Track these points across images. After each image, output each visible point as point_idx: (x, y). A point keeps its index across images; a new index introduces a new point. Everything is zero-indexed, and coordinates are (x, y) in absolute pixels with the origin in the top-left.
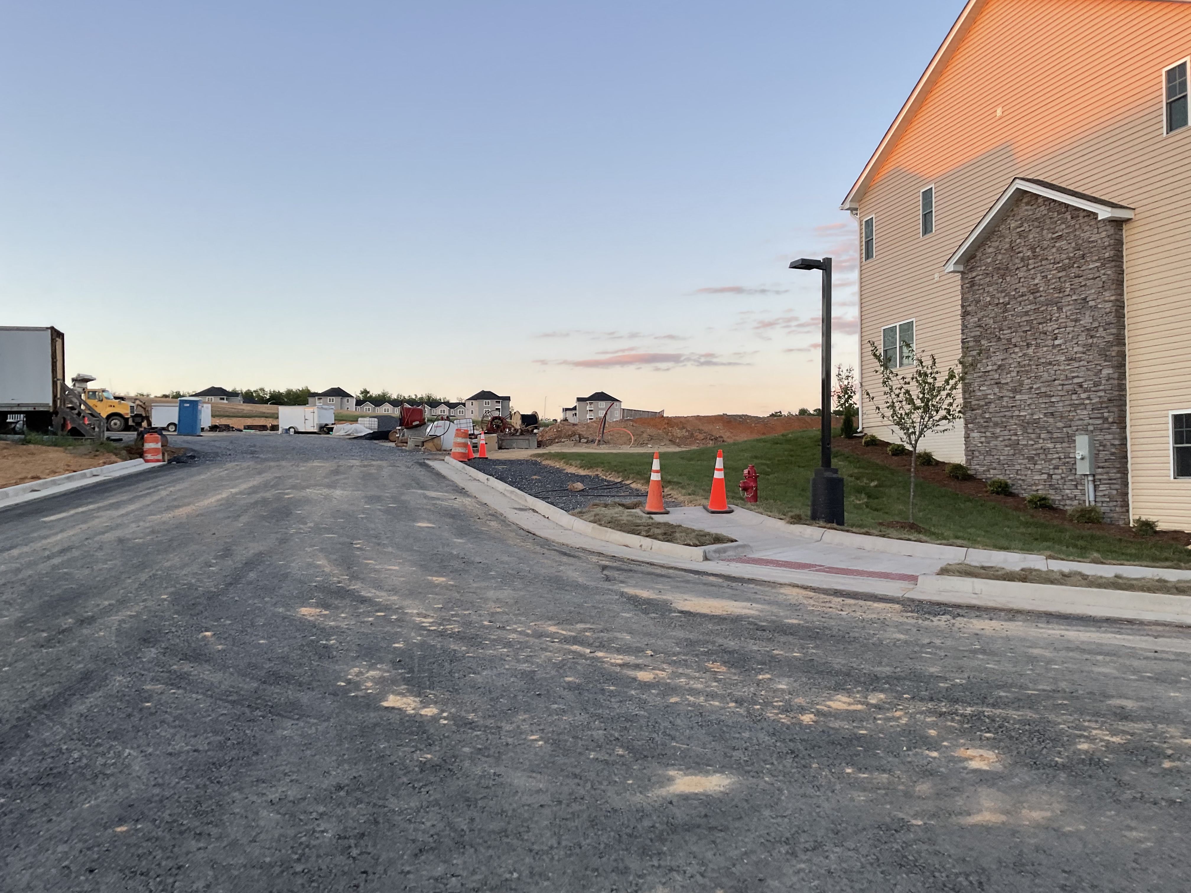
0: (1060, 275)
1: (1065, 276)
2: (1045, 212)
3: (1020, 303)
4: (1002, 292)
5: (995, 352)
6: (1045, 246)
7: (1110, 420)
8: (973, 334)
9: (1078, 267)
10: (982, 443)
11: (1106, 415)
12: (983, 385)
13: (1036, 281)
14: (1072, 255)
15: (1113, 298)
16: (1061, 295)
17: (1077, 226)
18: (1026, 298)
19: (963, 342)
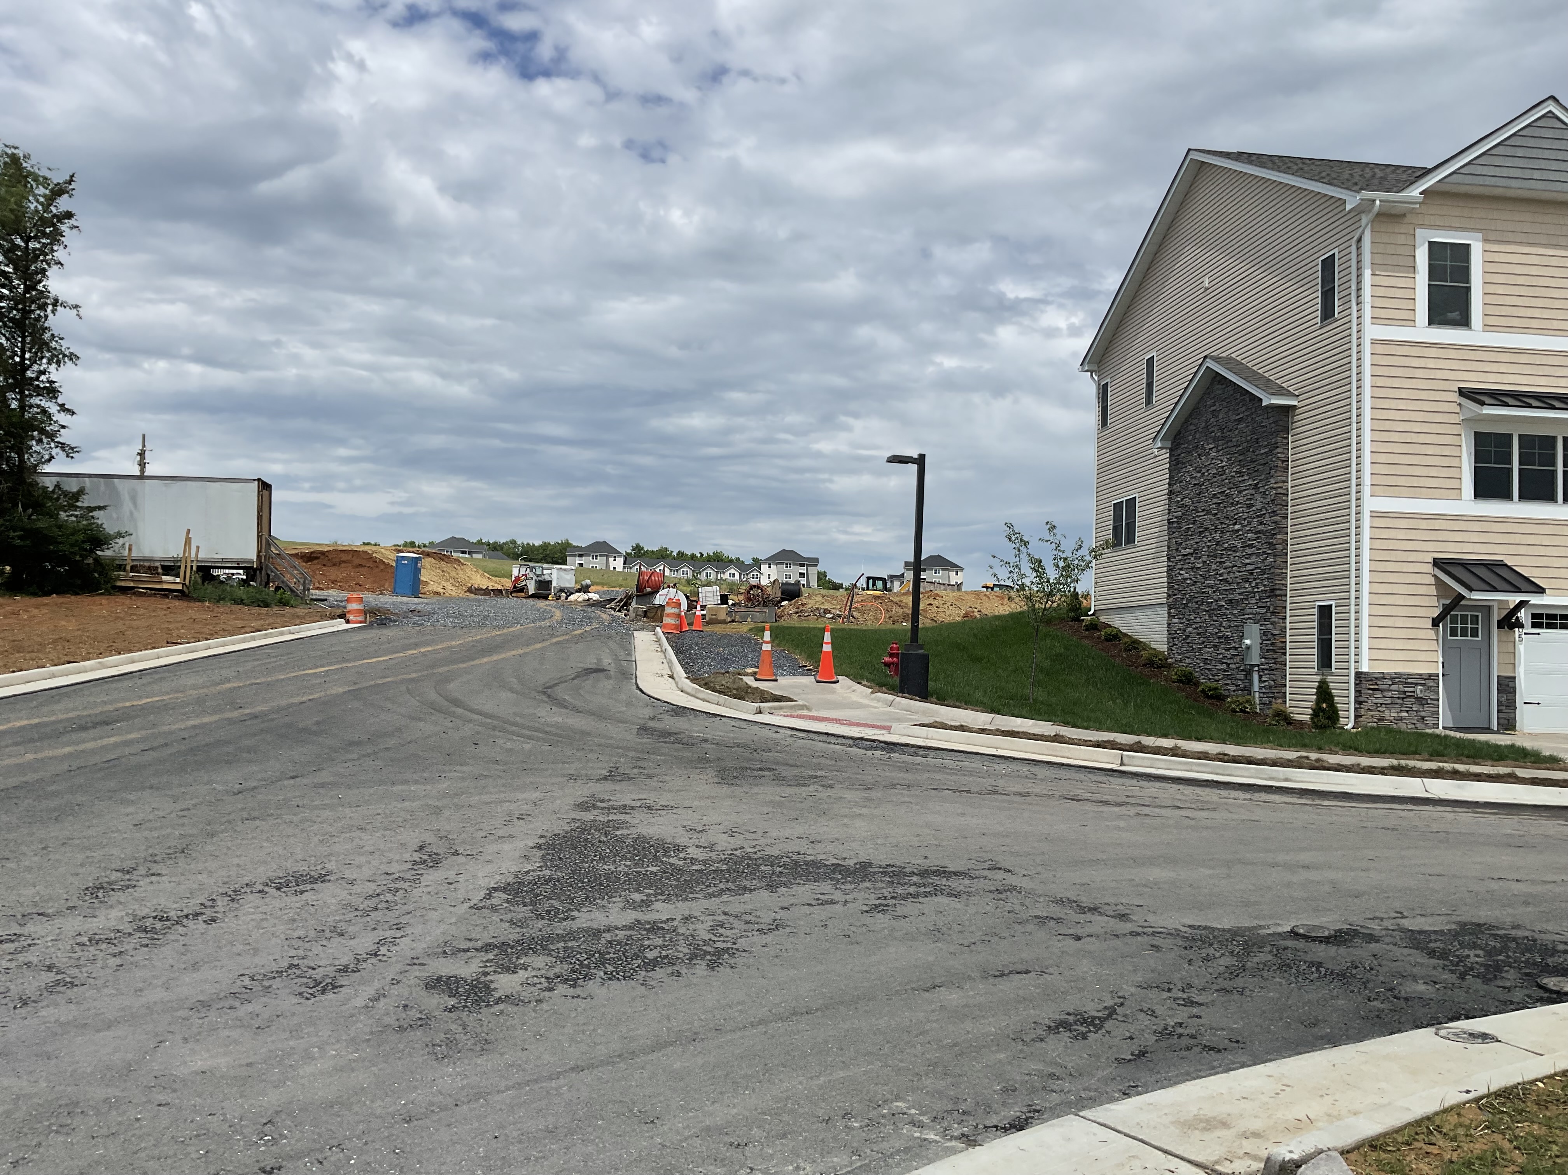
0: (1241, 458)
1: (1245, 460)
2: (1231, 392)
3: (1211, 484)
4: (1199, 472)
5: (1191, 535)
7: (1271, 609)
8: (1175, 514)
9: (1254, 452)
10: (1180, 629)
11: (1268, 604)
12: (1181, 569)
13: (1224, 464)
14: (1249, 438)
15: (1275, 486)
16: (1240, 479)
17: (1253, 410)
18: (1215, 480)
19: (1169, 523)
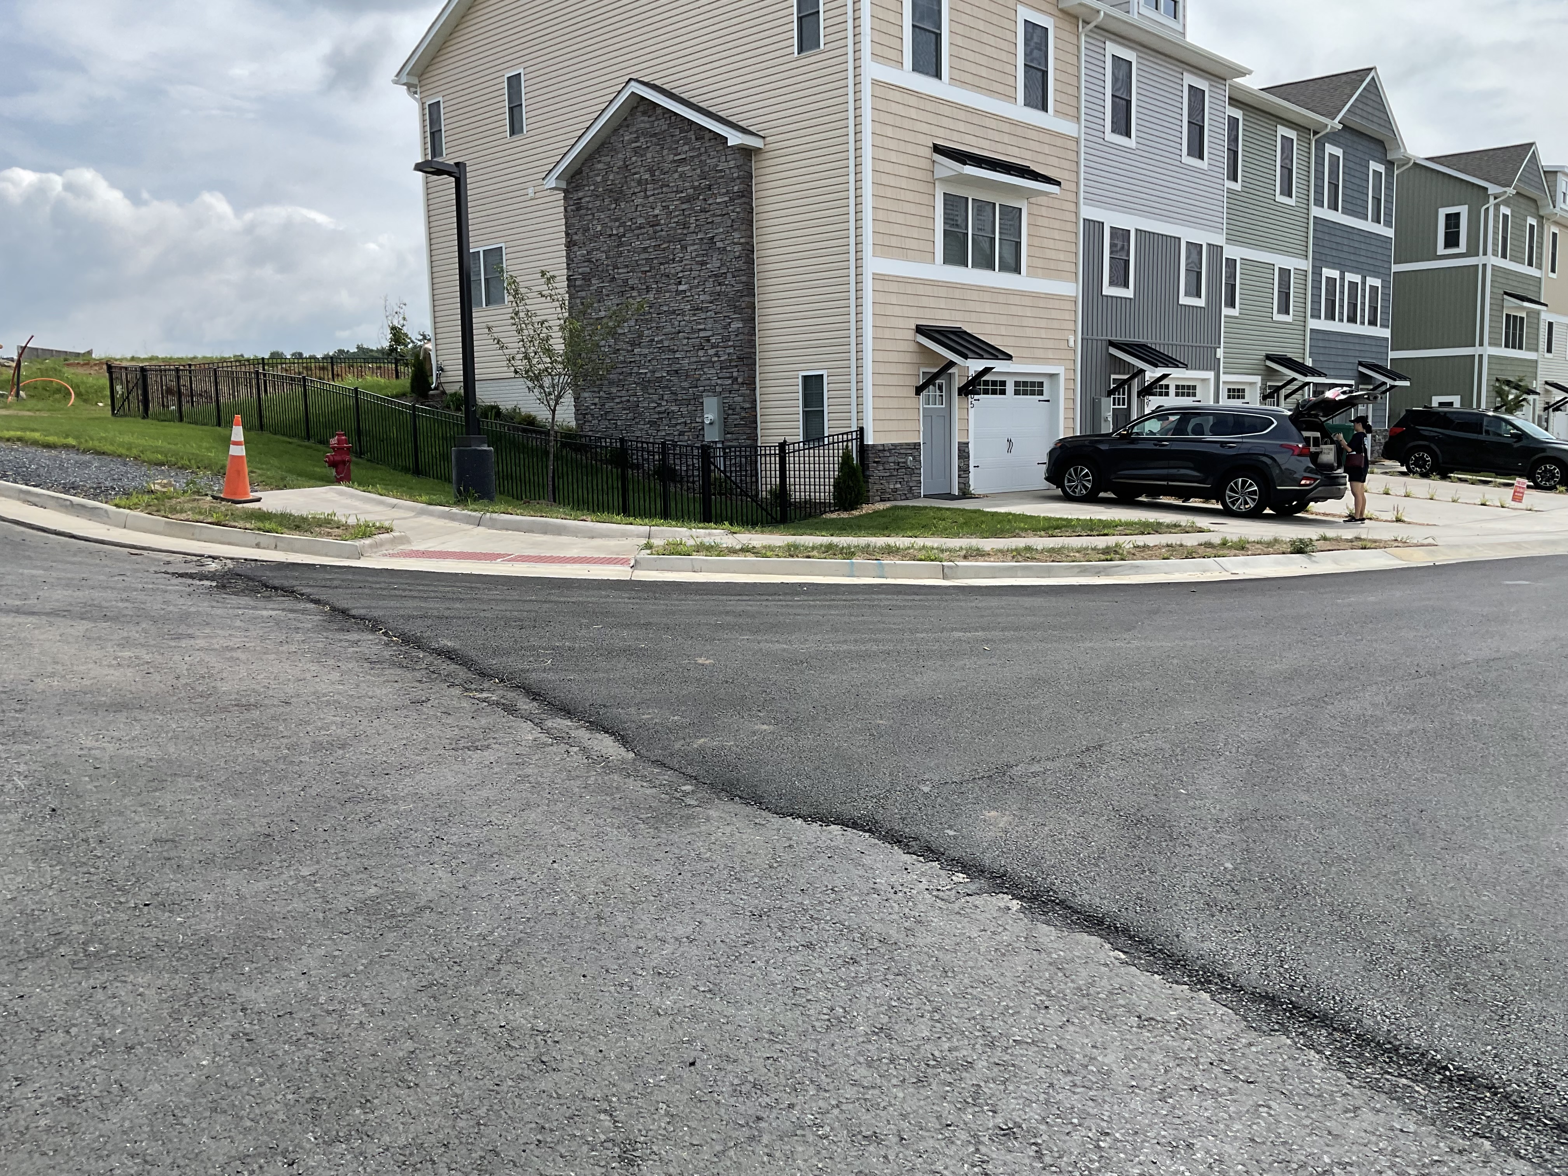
0: (684, 206)
1: (690, 209)
2: (665, 127)
3: (638, 236)
4: (616, 220)
5: (608, 295)
6: (666, 170)
7: (740, 380)
8: (580, 270)
9: (705, 200)
10: (595, 404)
11: (735, 374)
13: (657, 212)
14: (696, 184)
15: (742, 240)
16: (685, 231)
18: (645, 231)
19: (569, 280)
